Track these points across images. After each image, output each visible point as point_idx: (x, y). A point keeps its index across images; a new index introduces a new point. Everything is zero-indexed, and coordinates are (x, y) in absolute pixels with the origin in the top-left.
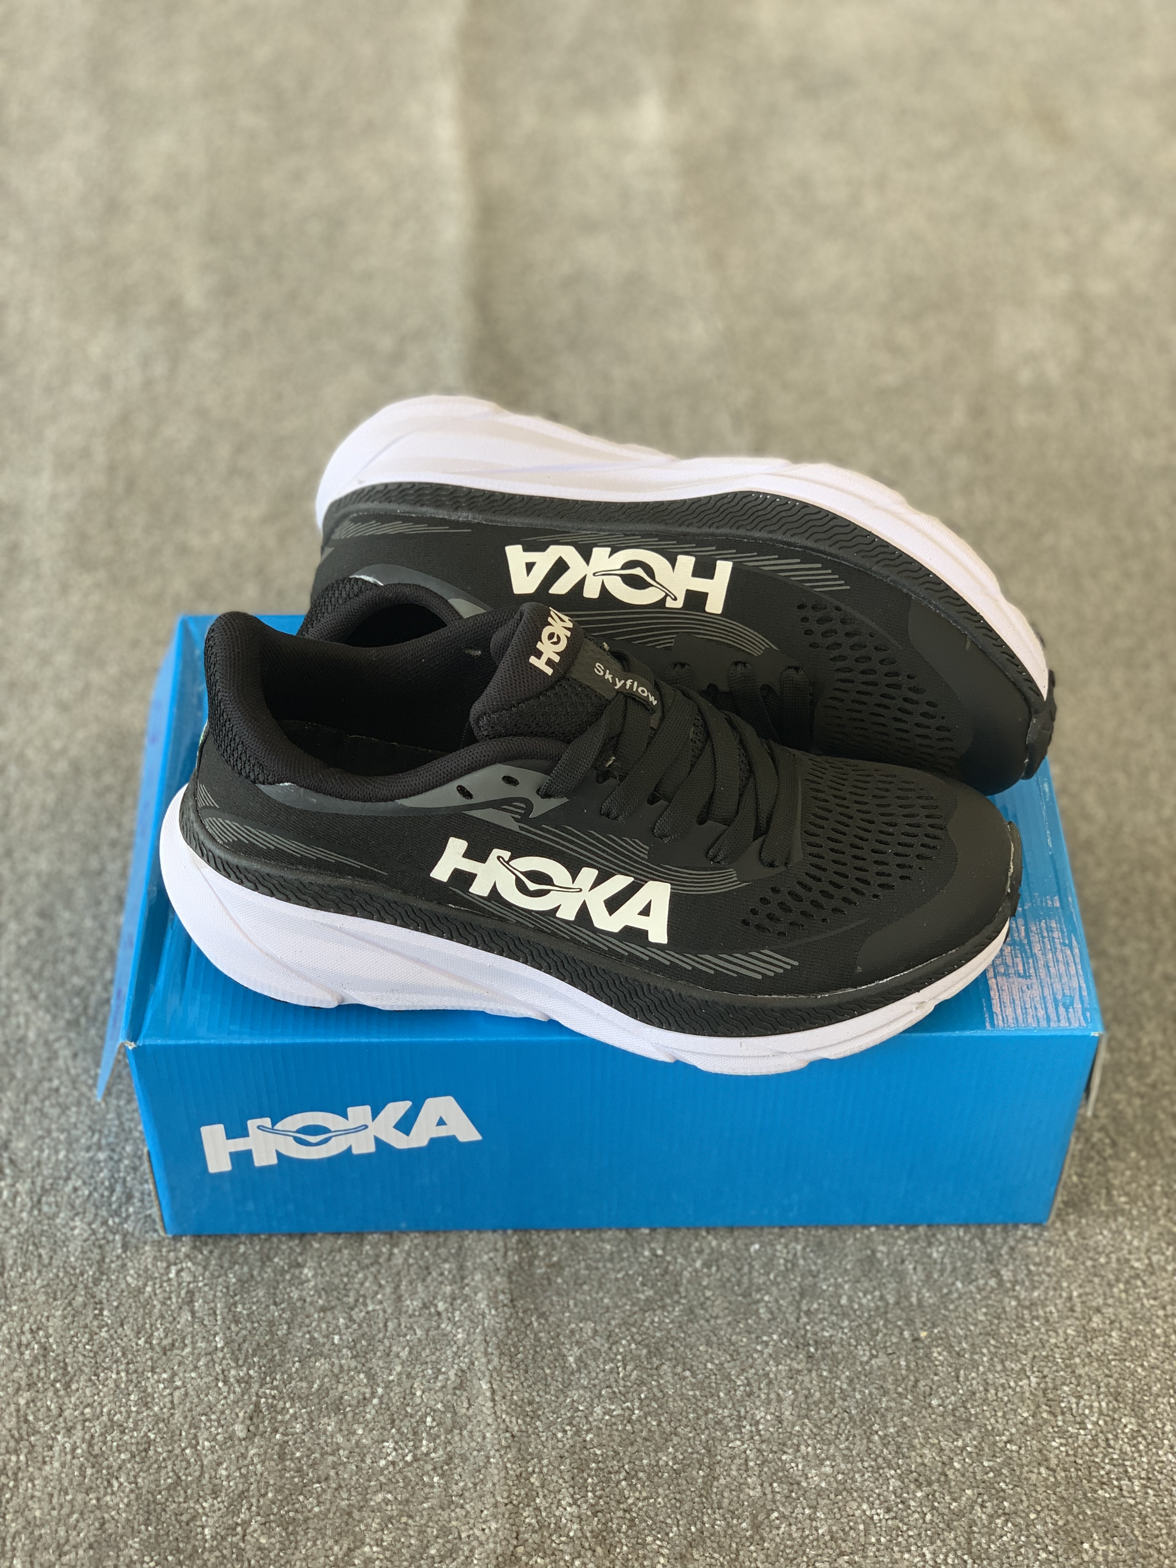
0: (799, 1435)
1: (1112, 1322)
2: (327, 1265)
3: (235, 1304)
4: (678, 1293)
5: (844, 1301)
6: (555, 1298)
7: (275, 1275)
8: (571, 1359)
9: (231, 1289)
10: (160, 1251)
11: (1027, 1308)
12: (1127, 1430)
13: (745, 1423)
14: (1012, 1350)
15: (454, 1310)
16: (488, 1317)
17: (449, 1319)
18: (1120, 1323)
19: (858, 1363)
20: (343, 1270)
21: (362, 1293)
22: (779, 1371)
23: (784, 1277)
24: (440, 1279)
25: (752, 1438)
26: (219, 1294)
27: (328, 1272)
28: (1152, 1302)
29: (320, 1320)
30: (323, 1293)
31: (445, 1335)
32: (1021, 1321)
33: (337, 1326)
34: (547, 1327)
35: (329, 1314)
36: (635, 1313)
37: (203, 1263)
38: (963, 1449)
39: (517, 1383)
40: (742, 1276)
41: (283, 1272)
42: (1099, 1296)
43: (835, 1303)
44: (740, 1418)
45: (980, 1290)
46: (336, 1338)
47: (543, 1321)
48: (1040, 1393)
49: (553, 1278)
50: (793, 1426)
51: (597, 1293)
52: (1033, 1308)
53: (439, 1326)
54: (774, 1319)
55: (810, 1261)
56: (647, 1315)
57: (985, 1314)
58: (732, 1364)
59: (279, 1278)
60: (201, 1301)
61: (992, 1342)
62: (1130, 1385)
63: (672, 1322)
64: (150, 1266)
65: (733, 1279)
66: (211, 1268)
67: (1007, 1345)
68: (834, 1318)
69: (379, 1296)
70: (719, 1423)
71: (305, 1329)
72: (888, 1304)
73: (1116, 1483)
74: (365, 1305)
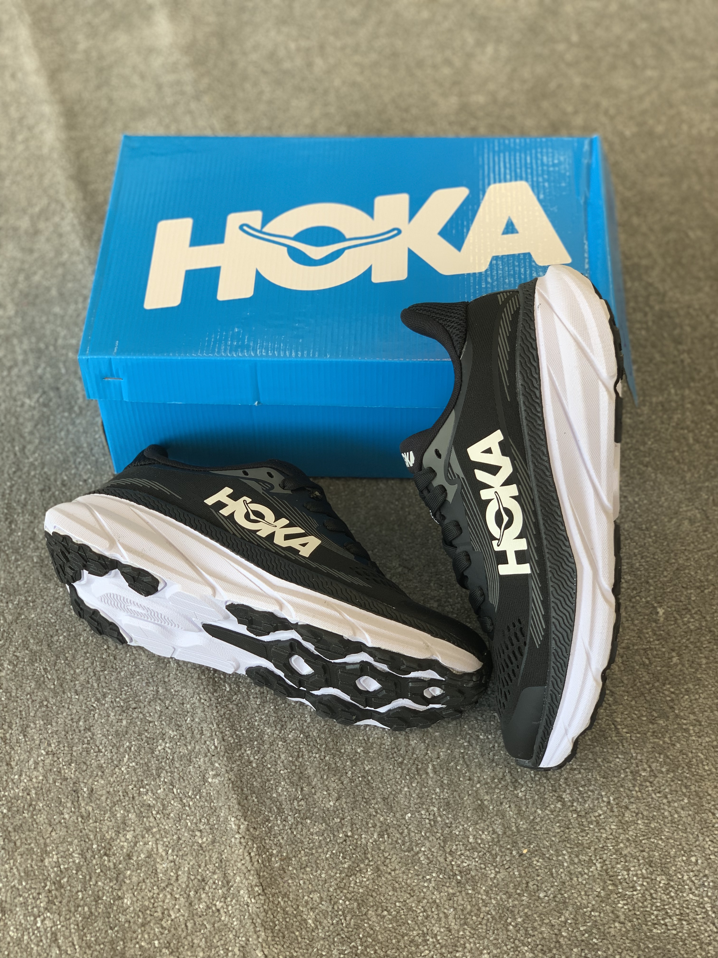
0: (463, 937)
1: (637, 814)
2: (138, 894)
3: (85, 934)
4: (368, 858)
5: (471, 840)
6: (290, 881)
7: (106, 909)
8: (310, 921)
9: (80, 925)
10: (28, 909)
11: (584, 816)
12: (661, 885)
13: (428, 937)
14: (581, 848)
15: (227, 906)
16: (251, 905)
17: (225, 913)
18: (642, 814)
19: (489, 880)
20: (150, 895)
21: (165, 907)
22: (441, 898)
23: (430, 832)
24: (214, 887)
25: (435, 946)
26: (73, 931)
27: (140, 897)
28: (658, 795)
29: (143, 932)
30: (140, 914)
31: (225, 925)
32: (582, 827)
33: (155, 934)
34: (289, 903)
35: (147, 927)
36: (343, 879)
37: (58, 912)
38: (565, 922)
39: (279, 947)
40: (404, 837)
41: (111, 905)
42: (625, 797)
43: (466, 843)
44: (424, 935)
45: (552, 812)
46: (156, 942)
47: (286, 899)
48: (604, 873)
49: (286, 868)
50: (458, 931)
51: (316, 872)
52: (588, 816)
53: (220, 919)
54: (431, 862)
55: (444, 817)
56: (351, 879)
57: (560, 827)
58: (412, 899)
59: (110, 910)
60: (62, 938)
61: (568, 845)
62: (657, 854)
63: (368, 880)
64: (23, 921)
65: (400, 841)
66: (64, 913)
67: (578, 845)
68: (468, 853)
69: (177, 907)
70: (412, 941)
71: (134, 941)
72: (499, 835)
73: (662, 922)
74: (170, 916)
